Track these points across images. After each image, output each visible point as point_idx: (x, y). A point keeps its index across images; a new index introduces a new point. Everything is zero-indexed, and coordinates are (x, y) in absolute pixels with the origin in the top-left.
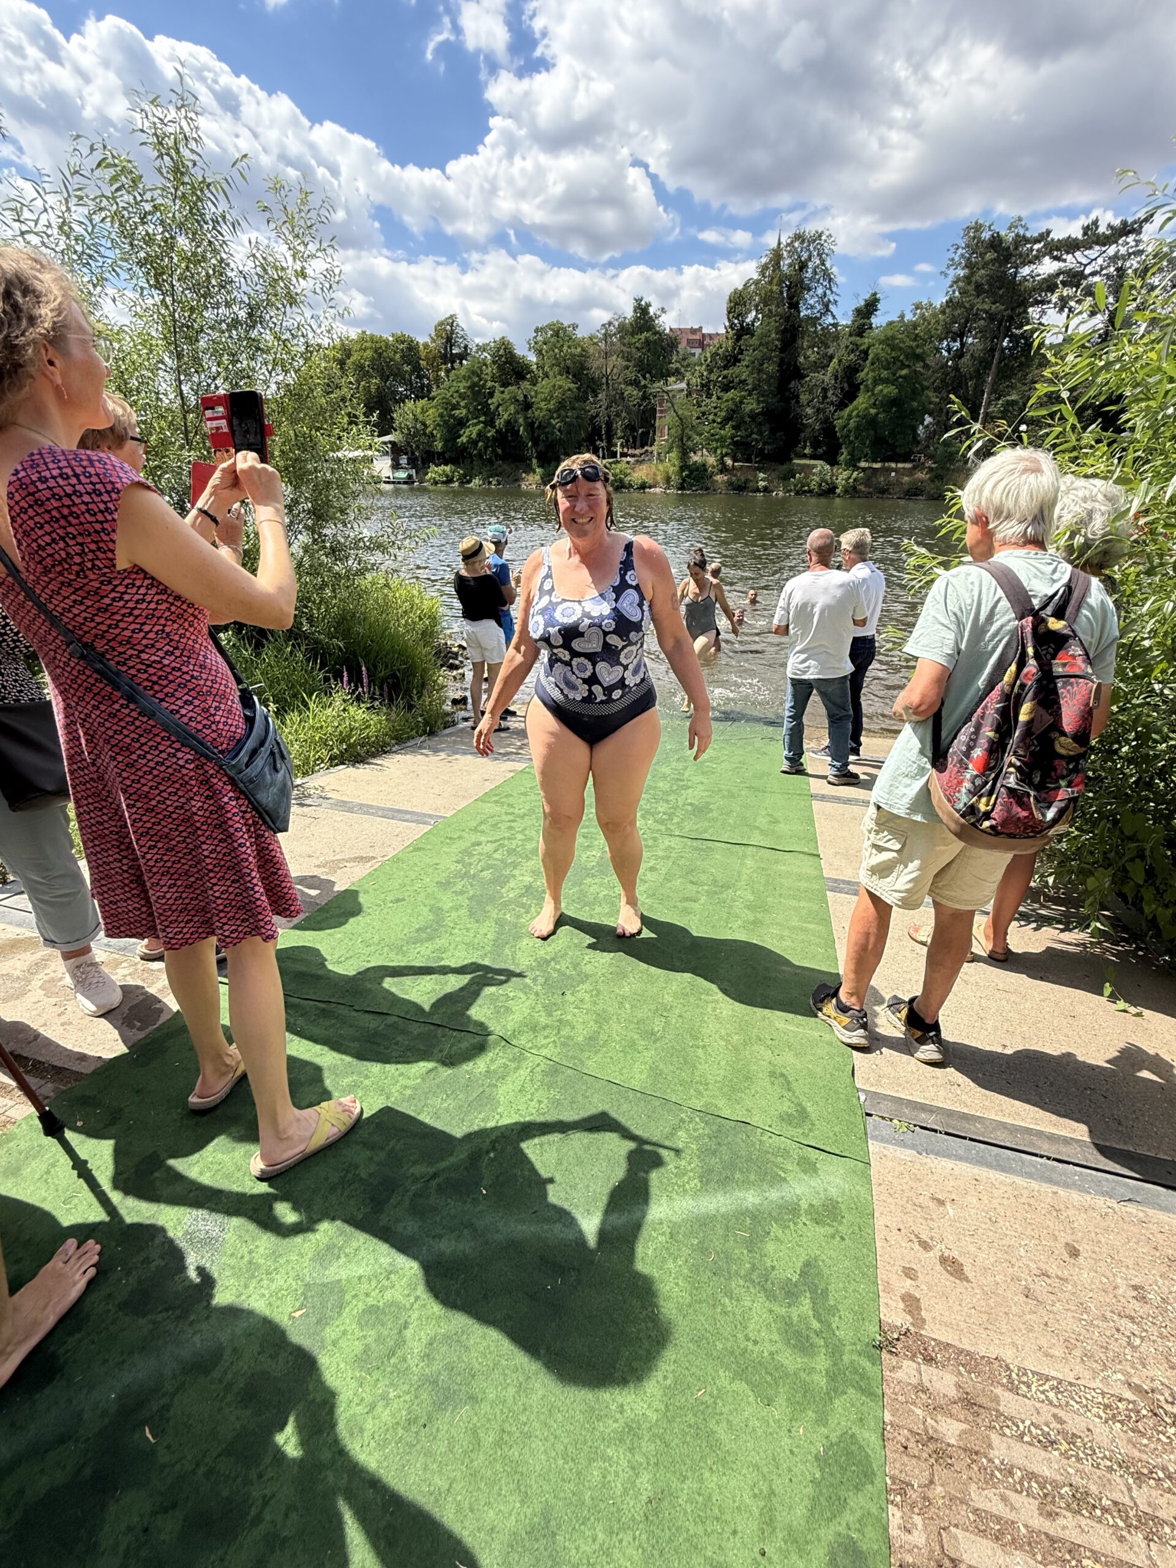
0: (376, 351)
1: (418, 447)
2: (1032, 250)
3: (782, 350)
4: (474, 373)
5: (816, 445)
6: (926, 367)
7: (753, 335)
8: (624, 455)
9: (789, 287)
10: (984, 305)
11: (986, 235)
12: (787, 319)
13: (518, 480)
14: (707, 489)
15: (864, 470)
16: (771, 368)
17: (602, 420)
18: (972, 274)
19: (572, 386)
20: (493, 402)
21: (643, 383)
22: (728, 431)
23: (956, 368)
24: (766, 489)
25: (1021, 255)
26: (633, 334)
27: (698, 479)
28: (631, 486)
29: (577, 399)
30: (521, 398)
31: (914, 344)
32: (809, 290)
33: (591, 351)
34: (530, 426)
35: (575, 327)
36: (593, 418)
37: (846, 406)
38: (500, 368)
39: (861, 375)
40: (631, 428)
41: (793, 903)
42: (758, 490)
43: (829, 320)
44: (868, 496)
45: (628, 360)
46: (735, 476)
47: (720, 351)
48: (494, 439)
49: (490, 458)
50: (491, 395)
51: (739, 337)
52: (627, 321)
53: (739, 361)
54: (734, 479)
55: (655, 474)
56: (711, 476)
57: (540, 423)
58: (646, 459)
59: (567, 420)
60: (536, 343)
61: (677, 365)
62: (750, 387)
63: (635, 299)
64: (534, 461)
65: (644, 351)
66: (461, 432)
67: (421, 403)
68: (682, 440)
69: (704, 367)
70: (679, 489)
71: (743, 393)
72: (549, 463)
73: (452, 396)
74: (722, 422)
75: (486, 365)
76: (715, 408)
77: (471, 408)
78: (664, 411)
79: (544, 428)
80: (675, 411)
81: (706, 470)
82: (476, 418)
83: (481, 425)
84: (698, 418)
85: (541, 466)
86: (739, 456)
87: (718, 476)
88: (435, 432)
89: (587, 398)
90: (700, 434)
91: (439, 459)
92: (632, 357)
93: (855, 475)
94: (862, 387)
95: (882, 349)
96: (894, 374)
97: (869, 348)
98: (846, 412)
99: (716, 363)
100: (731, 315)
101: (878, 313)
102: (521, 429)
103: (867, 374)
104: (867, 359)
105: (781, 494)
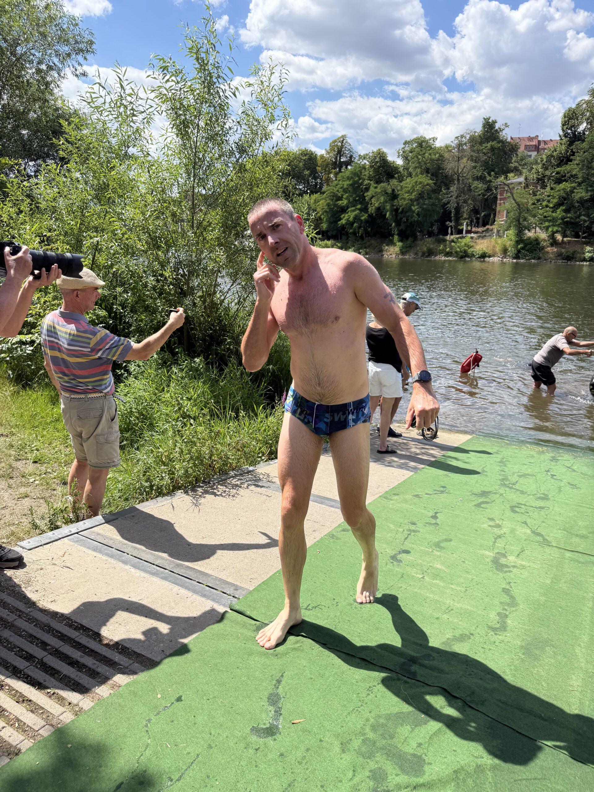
4: (355, 174)
7: (583, 141)
8: (468, 232)
13: (381, 251)
14: (539, 258)
17: (452, 206)
19: (431, 182)
20: (368, 194)
21: (488, 178)
22: (559, 213)
24: (591, 259)
26: (481, 143)
27: (531, 251)
28: (473, 255)
29: (433, 191)
30: (389, 191)
33: (446, 155)
34: (395, 211)
35: (434, 139)
36: (445, 204)
38: (376, 171)
40: (475, 211)
45: (476, 162)
46: (564, 248)
47: (555, 154)
48: (366, 221)
49: (362, 235)
50: (367, 189)
51: (571, 143)
52: (477, 134)
53: (571, 161)
54: (563, 250)
55: (494, 247)
56: (543, 248)
57: (403, 209)
58: (487, 235)
59: (425, 206)
60: (404, 152)
61: (516, 164)
62: (580, 180)
63: (484, 119)
64: (396, 237)
65: (489, 155)
66: (342, 216)
67: (315, 196)
68: (519, 221)
69: (540, 166)
70: (514, 258)
71: (573, 185)
72: (407, 239)
73: (338, 191)
74: (554, 207)
75: (365, 168)
76: (549, 196)
77: (351, 199)
78: (504, 199)
79: (406, 212)
80: (514, 199)
81: (538, 244)
82: (354, 206)
83: (358, 211)
84: (534, 204)
85: (401, 241)
86: (568, 232)
87: (549, 249)
88: (322, 217)
89: (441, 191)
90: (534, 216)
91: (323, 235)
92: (479, 160)
99: (551, 163)
100: (565, 127)
102: (388, 213)
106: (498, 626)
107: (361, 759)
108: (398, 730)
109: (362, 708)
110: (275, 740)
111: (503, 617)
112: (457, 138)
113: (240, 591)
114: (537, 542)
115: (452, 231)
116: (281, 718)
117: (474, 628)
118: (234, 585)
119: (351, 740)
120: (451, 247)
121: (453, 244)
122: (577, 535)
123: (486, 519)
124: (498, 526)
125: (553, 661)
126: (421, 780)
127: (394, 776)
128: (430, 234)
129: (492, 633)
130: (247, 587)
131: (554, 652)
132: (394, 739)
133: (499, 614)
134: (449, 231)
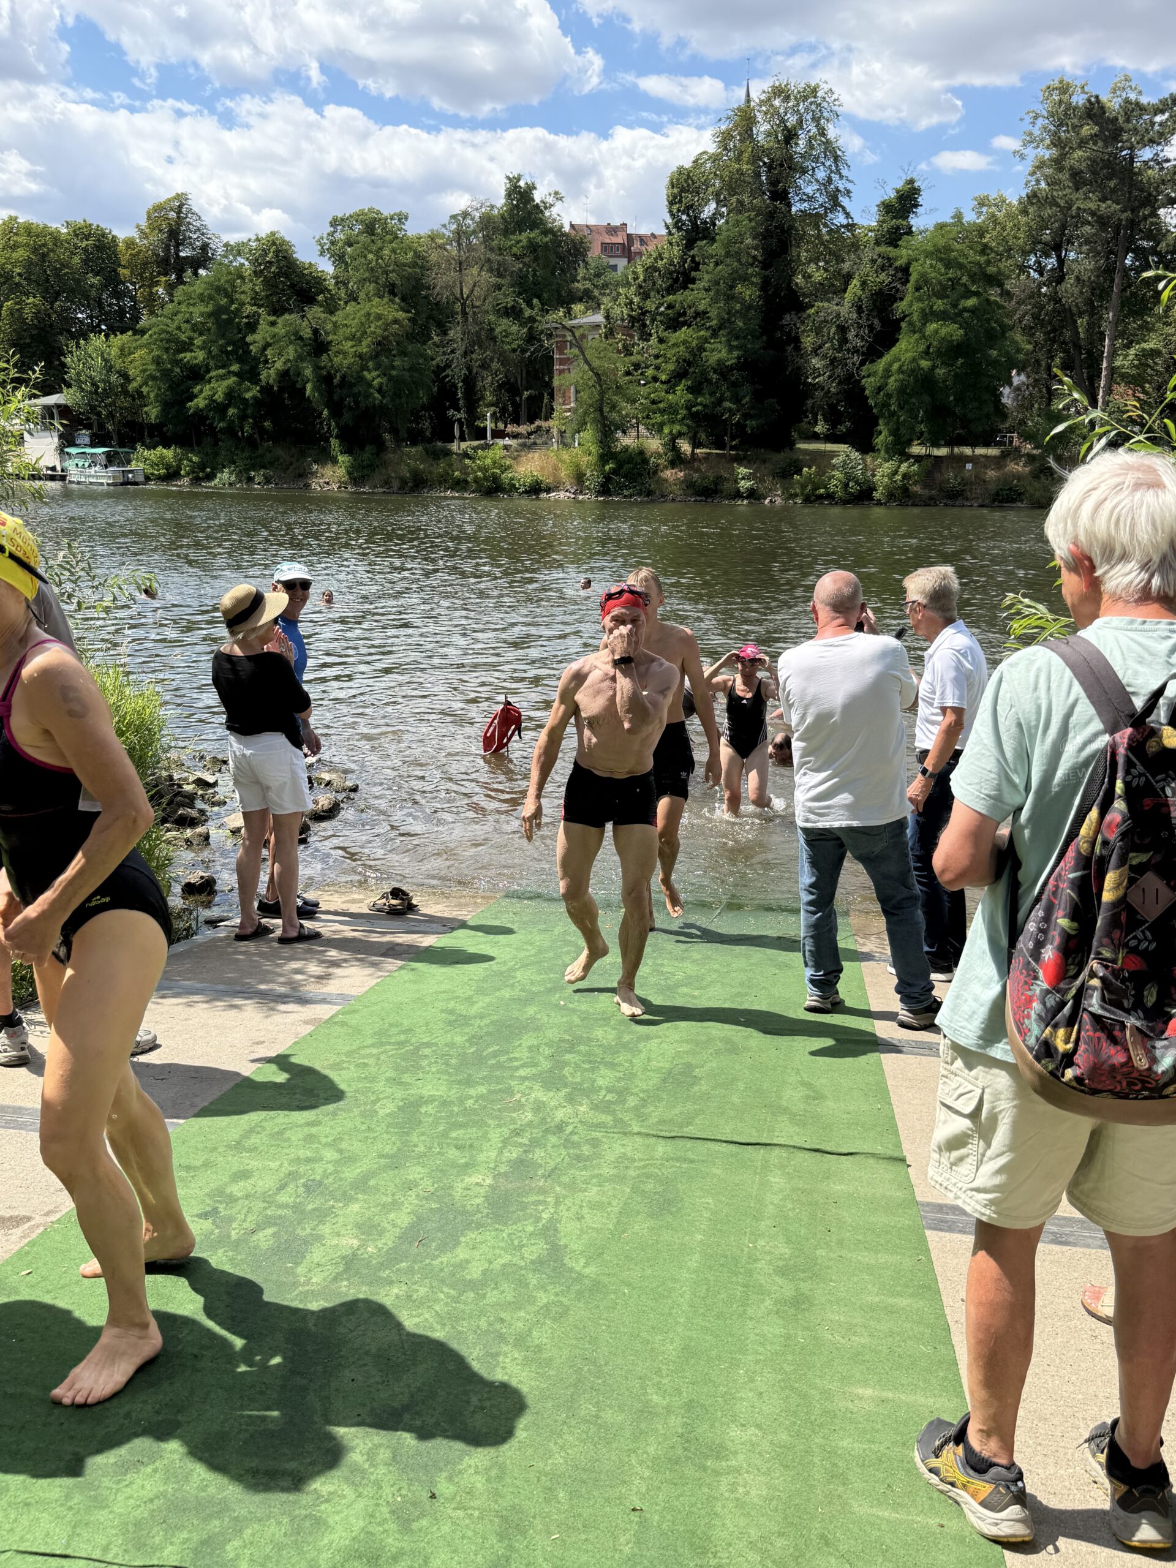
0: (35, 250)
1: (111, 415)
2: (1153, 124)
3: (765, 265)
4: (219, 290)
5: (833, 418)
6: (1006, 294)
7: (713, 240)
8: (498, 434)
9: (770, 167)
10: (1088, 202)
11: (1079, 100)
12: (770, 216)
13: (303, 475)
14: (649, 493)
15: (918, 459)
16: (748, 292)
17: (457, 373)
18: (1063, 156)
19: (401, 315)
20: (256, 339)
21: (528, 312)
22: (680, 395)
23: (1055, 298)
24: (752, 494)
25: (1136, 131)
26: (506, 232)
27: (632, 477)
28: (513, 488)
29: (411, 337)
30: (307, 333)
31: (983, 259)
32: (804, 171)
33: (434, 257)
34: (325, 380)
35: (402, 218)
36: (440, 369)
37: (880, 356)
38: (270, 283)
39: (901, 306)
40: (509, 388)
41: (865, 1257)
42: (738, 495)
43: (840, 219)
44: (928, 502)
45: (499, 275)
46: (698, 470)
47: (660, 264)
48: (258, 403)
49: (251, 435)
50: (252, 327)
51: (690, 243)
52: (496, 212)
53: (693, 281)
54: (696, 476)
55: (555, 468)
56: (656, 471)
57: (344, 377)
58: (539, 441)
59: (394, 373)
60: (333, 243)
61: (588, 285)
62: (714, 323)
63: (508, 178)
64: (334, 443)
65: (527, 260)
66: (196, 390)
67: (119, 340)
68: (601, 410)
69: (633, 289)
70: (600, 493)
71: (702, 333)
72: (362, 448)
73: (179, 328)
74: (670, 380)
75: (242, 278)
76: (657, 357)
77: (215, 350)
78: (567, 361)
79: (352, 385)
80: (586, 362)
81: (645, 461)
82: (223, 367)
83: (235, 379)
84: (628, 373)
85: (347, 451)
86: (702, 437)
87: (668, 472)
88: (145, 390)
89: (428, 337)
90: (632, 401)
91: (151, 436)
92: (506, 270)
93: (904, 467)
94: (903, 325)
95: (931, 266)
96: (955, 305)
97: (908, 265)
98: (881, 365)
99: (654, 283)
100: (675, 208)
101: (919, 210)
102: (309, 386)
103: (911, 305)
104: (908, 281)
105: (779, 501)
112: (453, 217)
115: (462, 433)
120: (464, 470)
121: (467, 461)
128: (415, 438)
134: (457, 434)
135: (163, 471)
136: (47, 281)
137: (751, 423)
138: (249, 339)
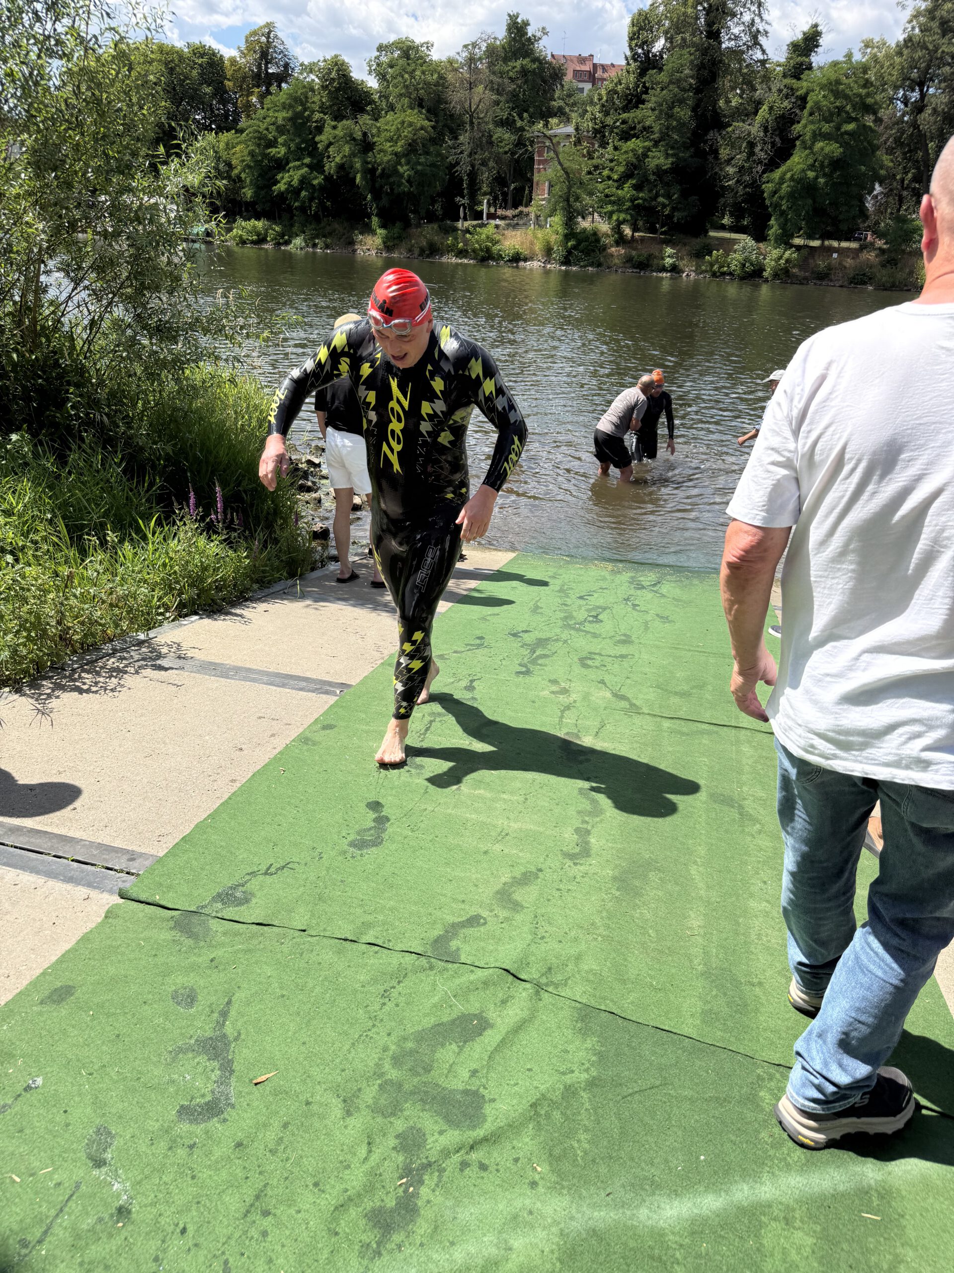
0: (166, 64)
1: (220, 194)
3: (698, 91)
4: (296, 100)
5: (738, 213)
6: (878, 121)
7: (661, 70)
8: (491, 216)
9: (708, 11)
12: (705, 51)
13: (351, 243)
14: (599, 265)
15: (799, 248)
16: (684, 113)
17: (464, 169)
18: (937, 7)
19: (426, 123)
20: (322, 139)
21: (519, 124)
22: (627, 191)
23: (915, 125)
24: (674, 269)
26: (506, 60)
27: (587, 252)
28: (500, 257)
29: (433, 141)
30: (358, 135)
32: (734, 15)
33: (450, 77)
34: (370, 172)
35: (429, 45)
36: (452, 166)
37: (778, 168)
38: (333, 96)
39: (797, 128)
40: (500, 181)
43: (758, 55)
44: (803, 281)
45: (499, 93)
46: (635, 249)
47: (619, 88)
48: (322, 188)
49: (316, 213)
50: (320, 130)
51: (643, 72)
52: (498, 43)
53: (643, 102)
54: (634, 253)
55: (532, 243)
56: (604, 248)
57: (383, 170)
58: (521, 222)
59: (419, 168)
60: (378, 65)
61: (561, 103)
62: (656, 136)
63: (509, 15)
64: (375, 220)
65: (519, 82)
66: (279, 177)
67: (226, 136)
68: (568, 200)
69: (598, 107)
70: (563, 264)
71: (646, 144)
72: (394, 224)
73: (267, 129)
74: (620, 179)
75: (312, 90)
76: (611, 161)
77: (293, 147)
78: (545, 162)
79: (389, 176)
80: (560, 163)
81: (598, 240)
82: (298, 160)
83: (306, 169)
84: (589, 173)
85: (383, 226)
86: (640, 223)
87: (613, 249)
88: (243, 176)
89: (443, 141)
90: (591, 194)
91: (247, 210)
92: (503, 90)
93: (787, 254)
94: (798, 143)
95: (824, 96)
96: (838, 128)
97: (807, 94)
98: (777, 174)
99: (614, 103)
100: (634, 42)
101: (819, 50)
102: (358, 177)
103: (805, 126)
104: (805, 108)
105: (693, 274)
106: (577, 850)
107: (379, 1119)
108: (438, 1055)
109: (374, 1030)
110: (225, 1120)
111: (583, 833)
112: (466, 46)
113: (138, 861)
114: (622, 710)
115: (465, 214)
116: (233, 1080)
117: (542, 860)
118: (127, 851)
119: (360, 1090)
120: (466, 242)
121: (468, 236)
122: (676, 693)
123: (546, 683)
124: (565, 691)
125: (660, 893)
126: (480, 1133)
127: (436, 1135)
128: (431, 217)
129: (570, 863)
130: (152, 852)
131: (660, 879)
132: (432, 1073)
133: (577, 831)
134: (462, 215)
135: (255, 238)
136: (174, 89)
137: (677, 215)
138: (317, 139)
